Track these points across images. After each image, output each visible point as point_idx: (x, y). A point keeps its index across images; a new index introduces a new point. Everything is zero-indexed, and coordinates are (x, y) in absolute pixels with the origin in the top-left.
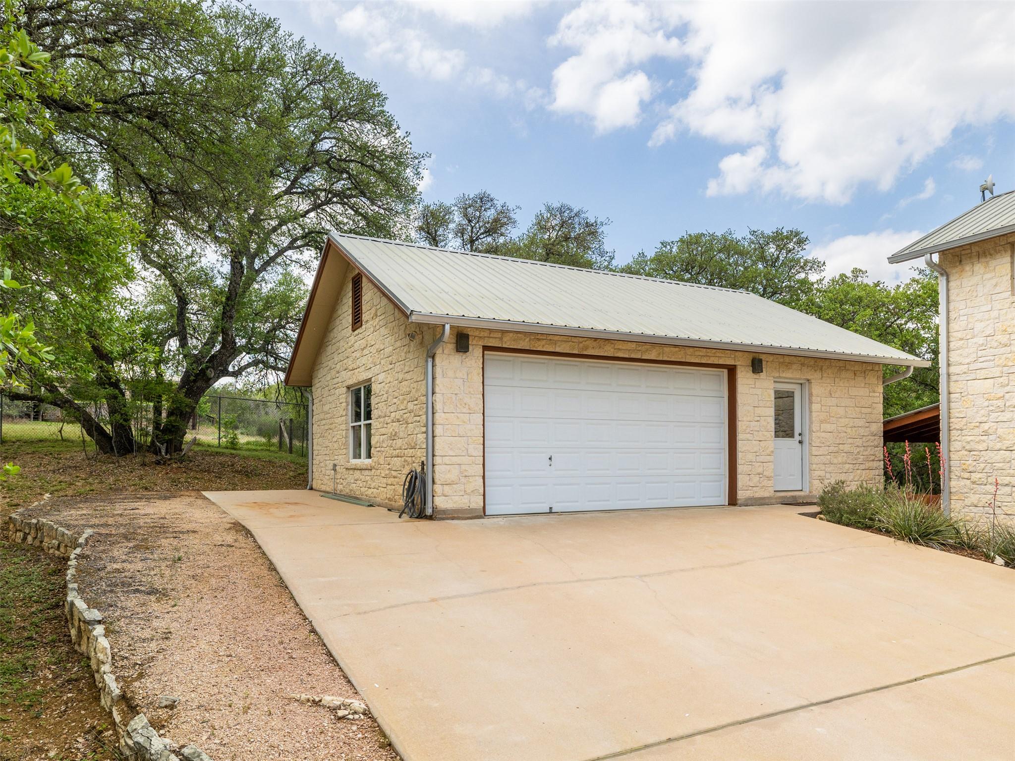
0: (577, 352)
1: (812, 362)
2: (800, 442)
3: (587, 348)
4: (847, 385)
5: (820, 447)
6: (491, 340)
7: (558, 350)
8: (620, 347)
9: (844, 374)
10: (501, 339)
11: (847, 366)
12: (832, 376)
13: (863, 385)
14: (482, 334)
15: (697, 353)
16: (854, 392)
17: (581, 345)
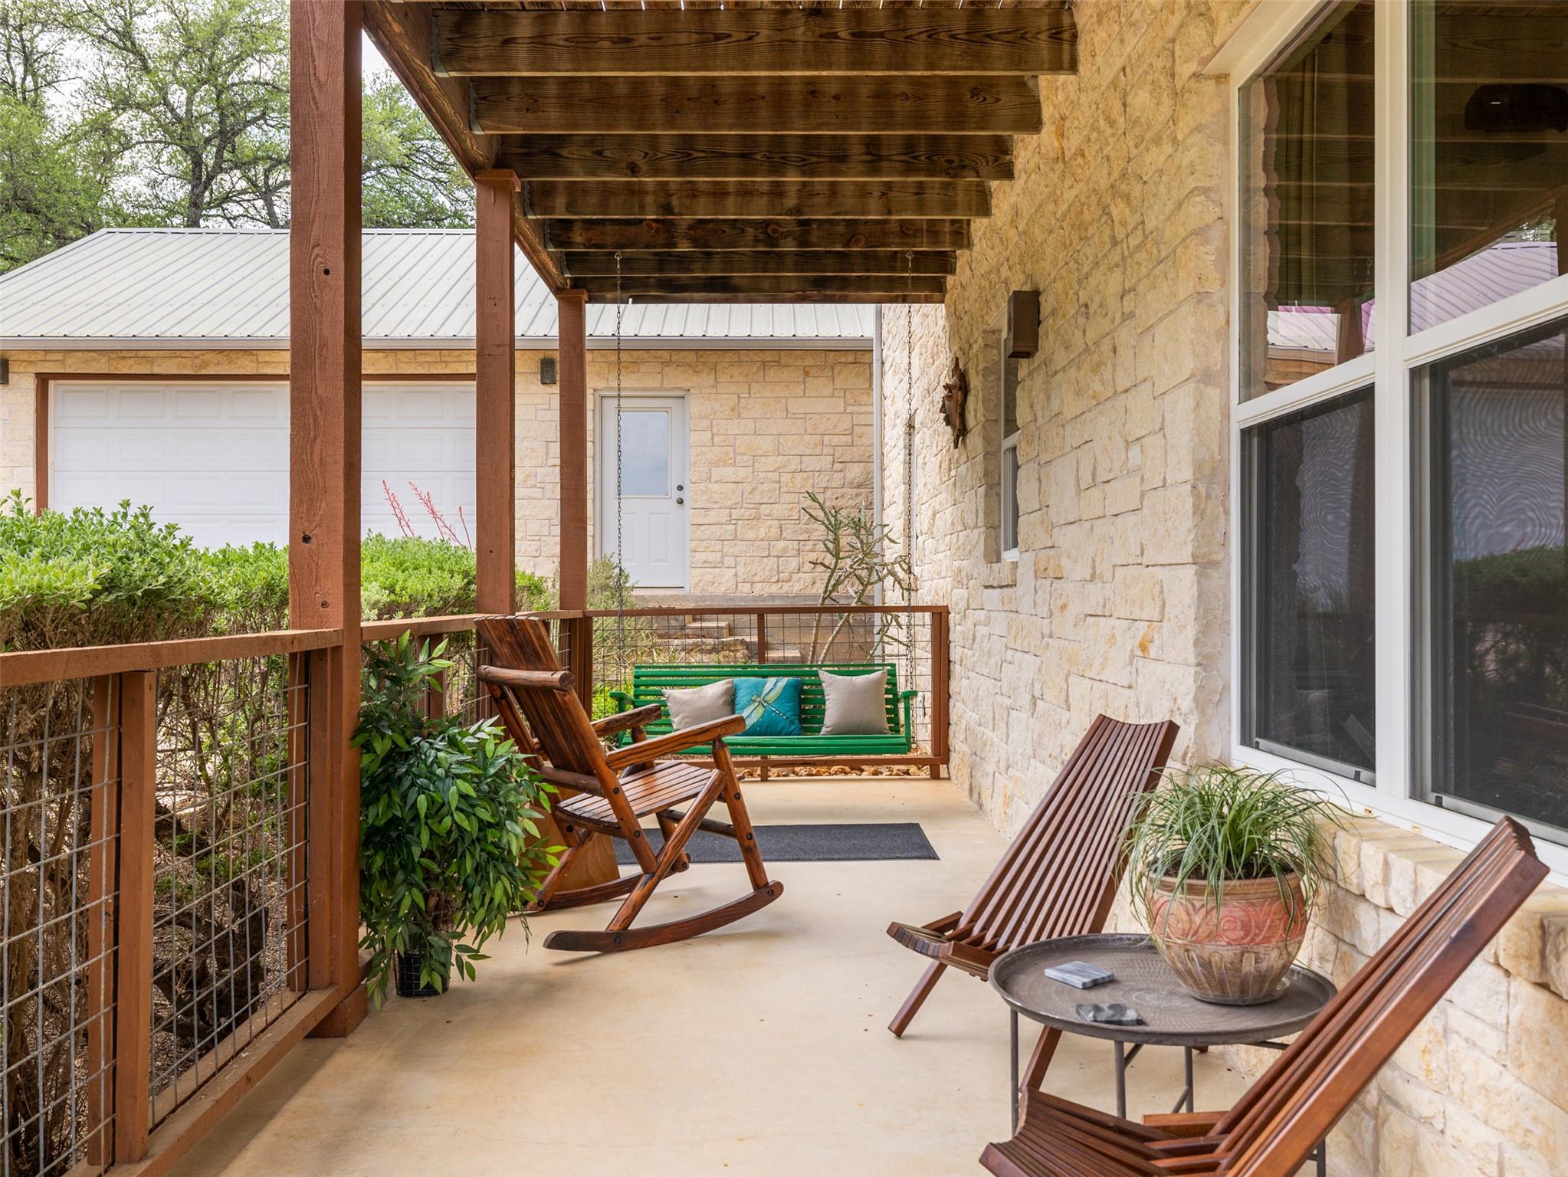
0: (191, 373)
1: (691, 357)
2: (681, 502)
3: (206, 364)
4: (786, 394)
5: (709, 509)
6: (47, 364)
7: (157, 370)
8: (268, 359)
9: (772, 374)
10: (63, 361)
11: (783, 361)
12: (741, 379)
13: (828, 391)
14: (33, 357)
15: (421, 359)
16: (797, 406)
17: (198, 361)
